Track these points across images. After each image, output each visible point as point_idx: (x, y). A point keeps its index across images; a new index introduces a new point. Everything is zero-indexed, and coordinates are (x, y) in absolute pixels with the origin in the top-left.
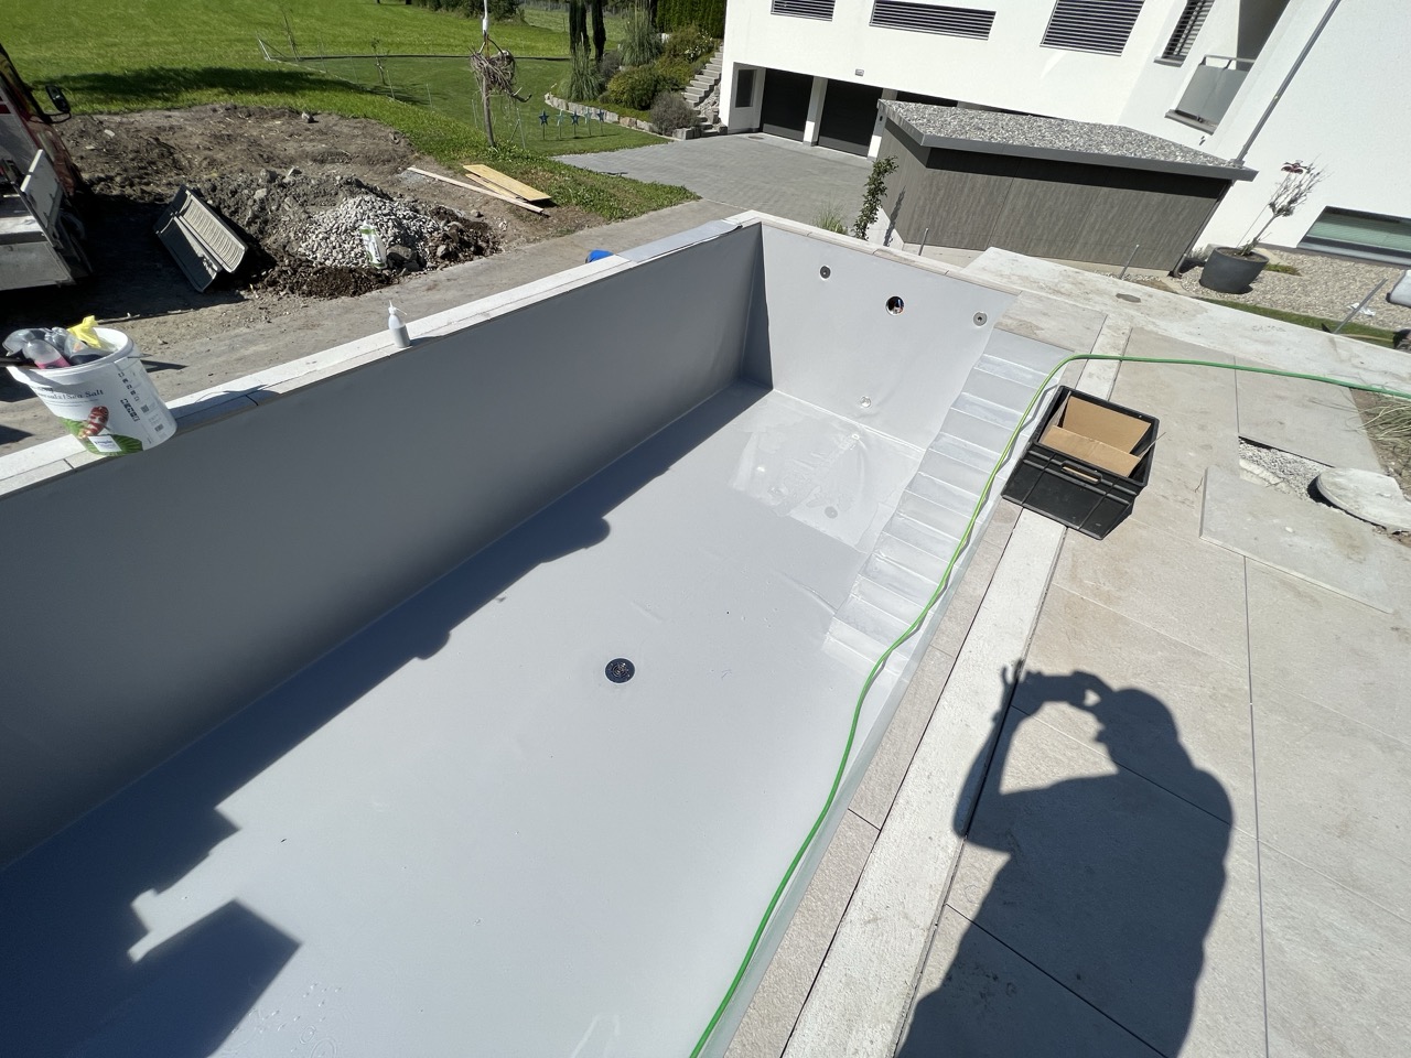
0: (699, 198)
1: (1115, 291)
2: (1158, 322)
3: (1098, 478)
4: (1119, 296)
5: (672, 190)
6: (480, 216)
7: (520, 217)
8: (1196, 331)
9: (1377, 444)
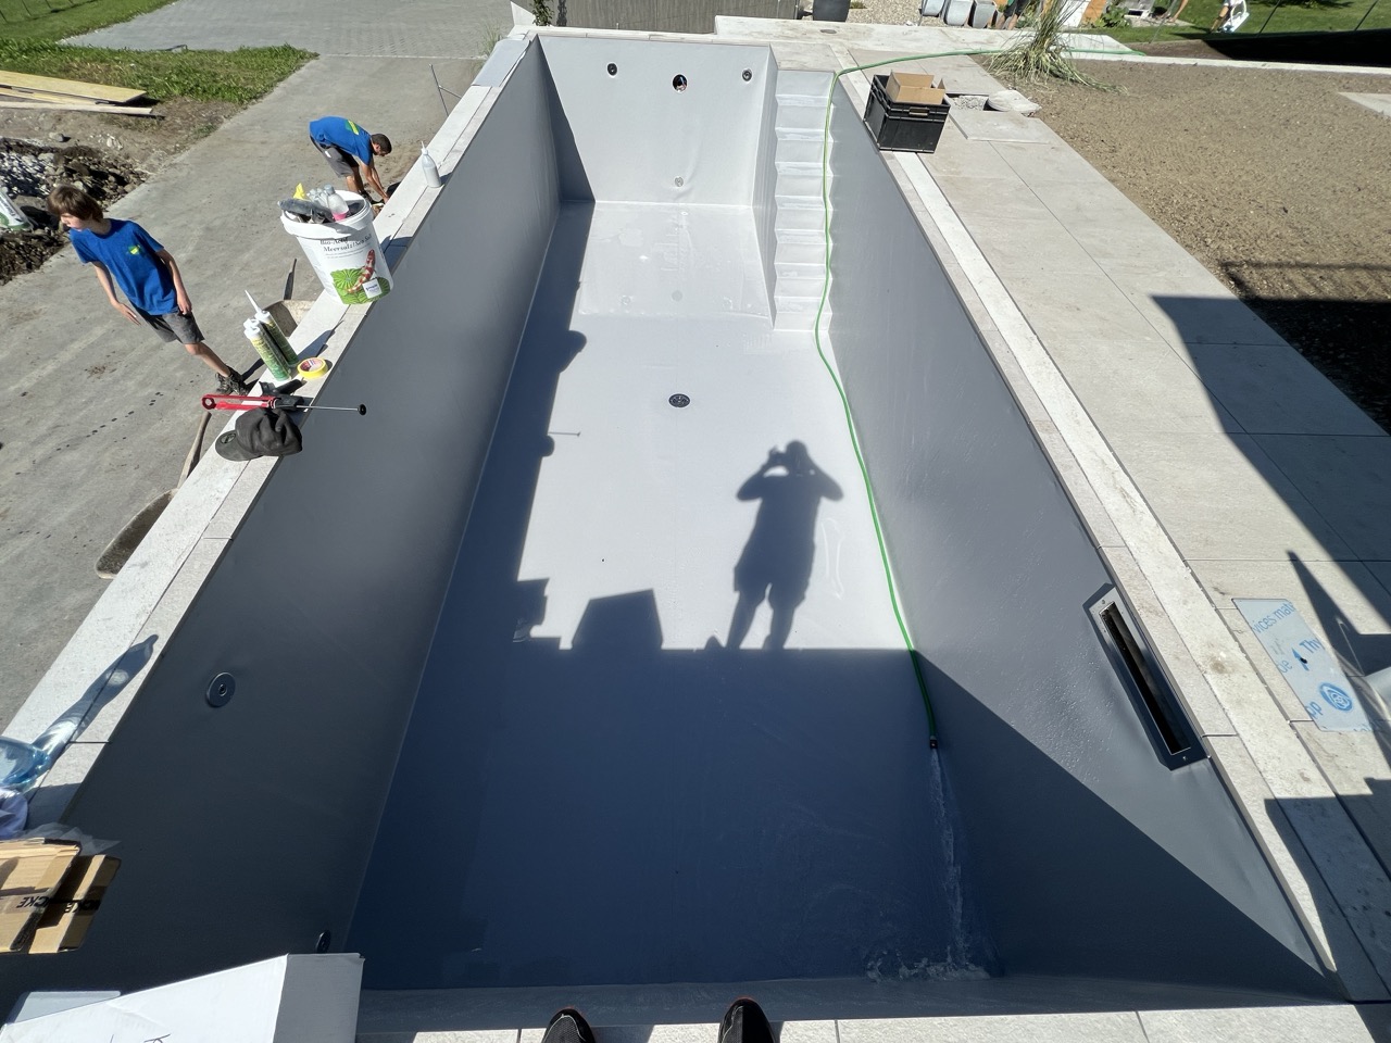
0: (316, 56)
1: (818, 29)
2: (859, 42)
3: (927, 112)
4: (822, 31)
5: (273, 53)
6: (66, 139)
7: (127, 126)
8: (880, 43)
9: (998, 78)
